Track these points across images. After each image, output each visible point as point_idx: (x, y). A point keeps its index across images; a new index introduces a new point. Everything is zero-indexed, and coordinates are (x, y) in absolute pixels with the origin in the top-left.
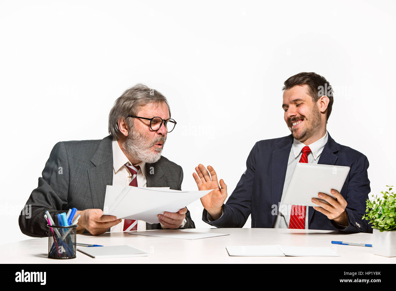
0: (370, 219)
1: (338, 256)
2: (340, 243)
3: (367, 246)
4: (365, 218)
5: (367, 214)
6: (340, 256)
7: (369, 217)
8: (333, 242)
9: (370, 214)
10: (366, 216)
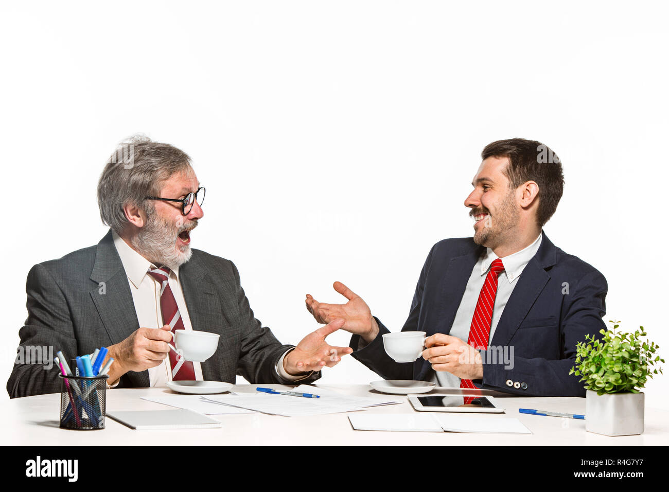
0: (582, 374)
1: (530, 432)
2: (533, 412)
3: (576, 417)
4: (574, 373)
5: (577, 367)
6: (533, 434)
7: (581, 372)
8: (521, 411)
9: (583, 366)
10: (576, 369)
